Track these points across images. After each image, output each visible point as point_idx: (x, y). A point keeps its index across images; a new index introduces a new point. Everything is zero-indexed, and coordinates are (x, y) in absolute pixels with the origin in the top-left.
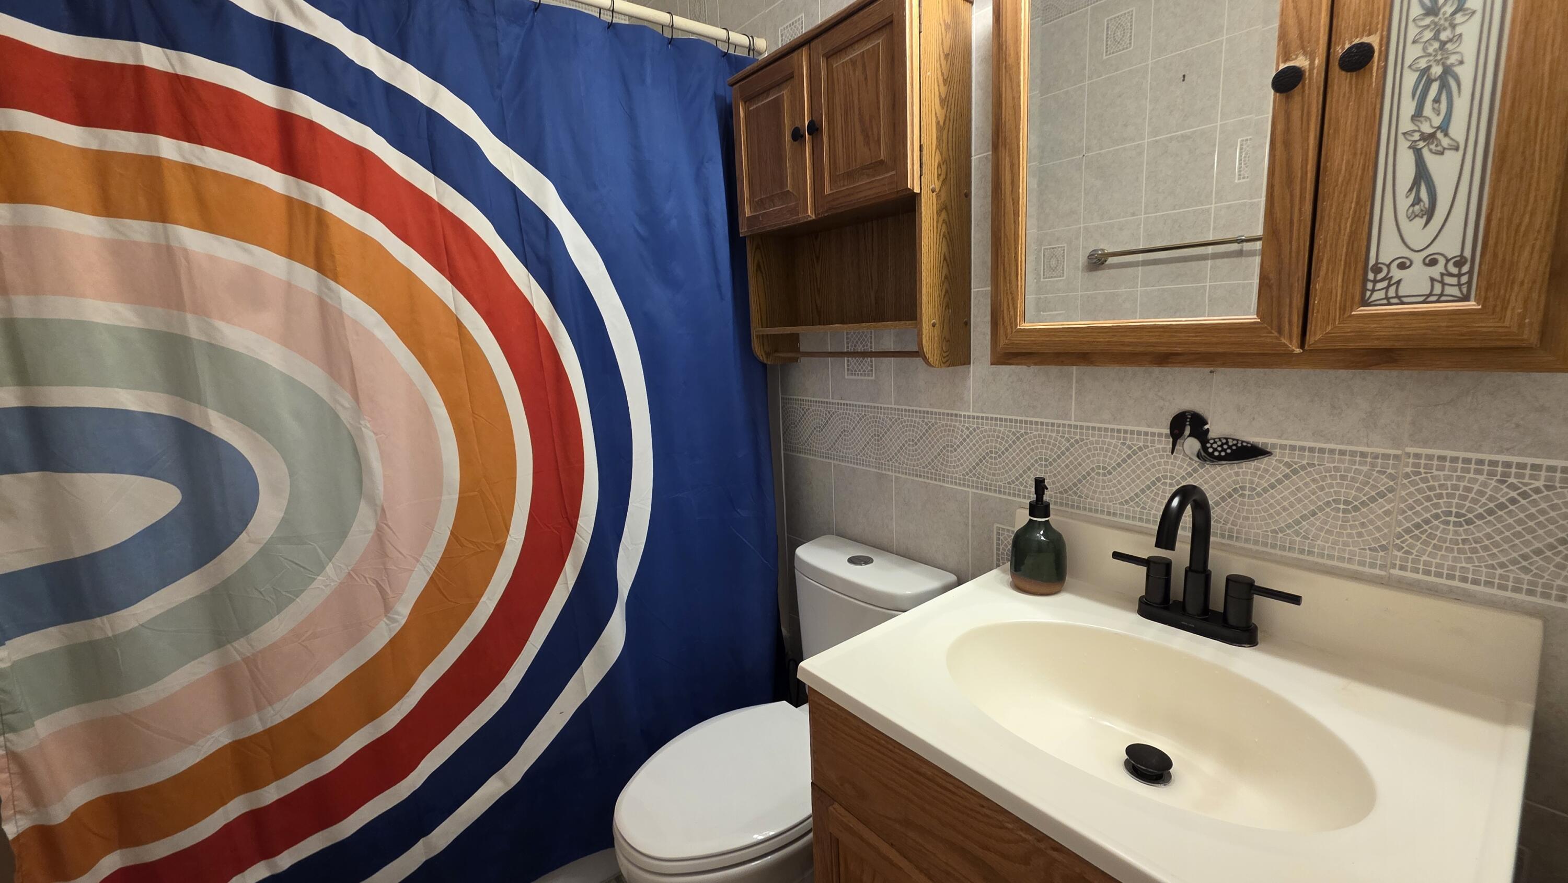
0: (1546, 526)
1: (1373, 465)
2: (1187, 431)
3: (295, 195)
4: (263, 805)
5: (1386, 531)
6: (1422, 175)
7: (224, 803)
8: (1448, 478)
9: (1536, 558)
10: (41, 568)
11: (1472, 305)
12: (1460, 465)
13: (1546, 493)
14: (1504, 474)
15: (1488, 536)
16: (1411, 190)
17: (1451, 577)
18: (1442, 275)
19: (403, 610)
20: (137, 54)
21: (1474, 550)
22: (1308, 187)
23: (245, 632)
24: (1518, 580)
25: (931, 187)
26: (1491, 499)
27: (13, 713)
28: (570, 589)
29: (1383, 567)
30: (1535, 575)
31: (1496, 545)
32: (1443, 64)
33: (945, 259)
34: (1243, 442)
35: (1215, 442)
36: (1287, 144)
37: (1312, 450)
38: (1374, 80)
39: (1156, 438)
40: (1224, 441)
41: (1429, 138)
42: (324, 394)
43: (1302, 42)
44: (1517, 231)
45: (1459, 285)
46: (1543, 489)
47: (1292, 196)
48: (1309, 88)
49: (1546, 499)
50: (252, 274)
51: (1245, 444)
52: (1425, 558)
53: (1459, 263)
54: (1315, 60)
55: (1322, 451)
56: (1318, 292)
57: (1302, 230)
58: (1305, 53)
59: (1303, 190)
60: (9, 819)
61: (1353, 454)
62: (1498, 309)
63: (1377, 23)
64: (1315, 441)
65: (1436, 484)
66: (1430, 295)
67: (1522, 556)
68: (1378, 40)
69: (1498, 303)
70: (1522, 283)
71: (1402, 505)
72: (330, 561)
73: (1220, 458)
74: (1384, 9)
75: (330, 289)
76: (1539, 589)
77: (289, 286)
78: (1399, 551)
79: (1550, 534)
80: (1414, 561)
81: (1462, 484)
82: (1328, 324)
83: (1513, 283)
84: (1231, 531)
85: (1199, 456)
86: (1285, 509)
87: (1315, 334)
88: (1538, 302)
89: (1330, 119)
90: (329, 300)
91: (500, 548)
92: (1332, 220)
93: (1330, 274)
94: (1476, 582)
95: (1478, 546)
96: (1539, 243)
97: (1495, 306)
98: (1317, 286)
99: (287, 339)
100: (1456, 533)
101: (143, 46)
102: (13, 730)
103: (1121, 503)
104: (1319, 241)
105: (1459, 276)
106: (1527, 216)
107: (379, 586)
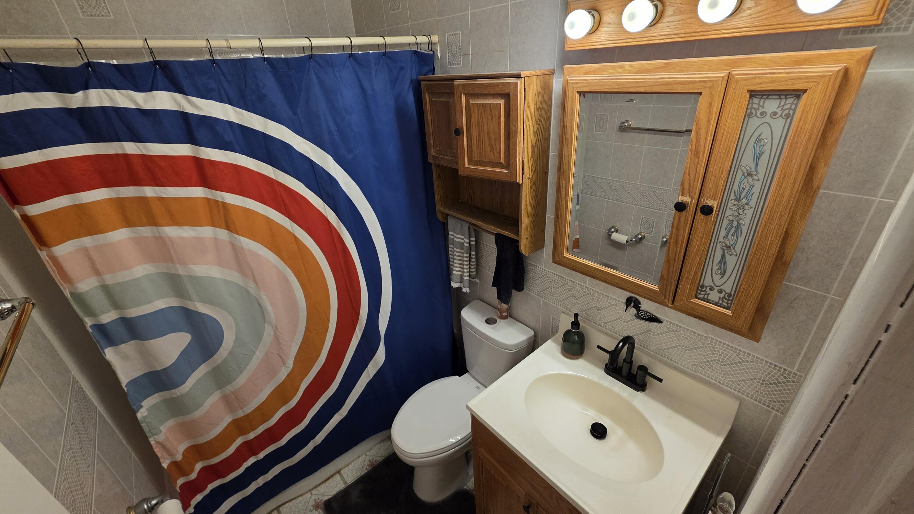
0: (748, 373)
1: (697, 337)
2: (632, 304)
3: (210, 197)
4: (249, 439)
5: (698, 360)
6: (723, 260)
7: (235, 441)
8: (721, 349)
9: (743, 382)
10: (145, 374)
11: (729, 312)
12: (726, 346)
13: (750, 363)
14: (739, 353)
15: (730, 371)
16: (718, 264)
17: (715, 380)
18: (723, 297)
19: (290, 363)
20: (123, 148)
21: (724, 374)
22: (683, 248)
23: (230, 383)
24: (736, 387)
25: (528, 177)
26: (733, 360)
27: (154, 429)
28: (359, 339)
29: (695, 371)
30: (741, 387)
31: (732, 375)
32: (738, 222)
33: (534, 207)
34: (653, 315)
35: (642, 312)
36: (678, 229)
37: (677, 325)
38: (713, 218)
39: (620, 303)
40: (646, 313)
41: (729, 247)
42: (241, 284)
43: (689, 191)
44: (748, 295)
45: (728, 303)
46: (750, 362)
47: (676, 249)
48: (689, 210)
49: (750, 365)
50: (199, 239)
51: (653, 316)
52: (709, 372)
53: (730, 295)
54: (693, 200)
55: (681, 327)
56: (680, 289)
57: (678, 263)
58: (690, 196)
59: (681, 249)
60: (163, 462)
61: (691, 331)
62: (737, 318)
63: (718, 197)
64: (679, 323)
65: (717, 350)
66: (718, 303)
67: (739, 380)
68: (717, 204)
69: (737, 316)
70: (746, 313)
71: (704, 354)
72: (257, 349)
73: (643, 319)
74: (721, 191)
75: (235, 238)
76: (741, 392)
77: (216, 240)
78: (701, 368)
79: (749, 376)
80: (705, 372)
81: (725, 353)
82: (682, 301)
83: (743, 311)
84: (644, 345)
85: (635, 315)
86: (664, 343)
87: (677, 303)
88: (750, 320)
89: (695, 226)
90: (236, 243)
91: (327, 329)
92: (689, 264)
93: (685, 284)
94: (723, 384)
95: (726, 373)
96: (753, 302)
97: (736, 316)
98: (680, 286)
99: (220, 263)
100: (720, 367)
101: (124, 143)
102: (155, 434)
103: (604, 323)
104: (683, 270)
105: (728, 300)
106: (752, 291)
107: (279, 355)
